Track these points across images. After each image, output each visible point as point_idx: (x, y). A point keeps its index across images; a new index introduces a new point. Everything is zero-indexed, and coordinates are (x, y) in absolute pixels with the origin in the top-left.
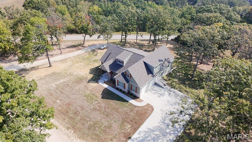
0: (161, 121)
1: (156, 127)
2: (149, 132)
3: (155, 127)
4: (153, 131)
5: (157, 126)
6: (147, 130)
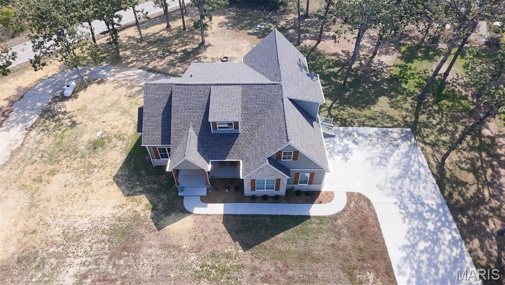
0: (403, 214)
2: (412, 255)
4: (414, 246)
6: (405, 255)
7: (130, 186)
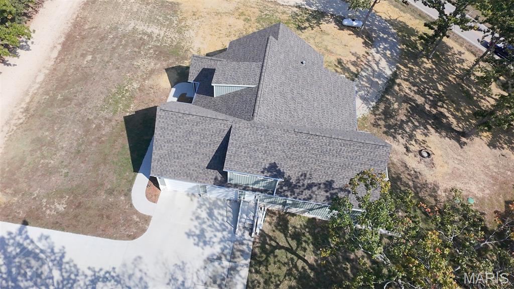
1: (75, 266)
3: (72, 264)
5: (78, 267)
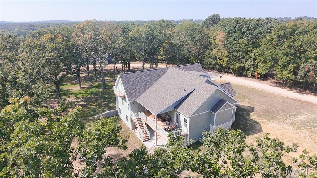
7: (253, 126)
